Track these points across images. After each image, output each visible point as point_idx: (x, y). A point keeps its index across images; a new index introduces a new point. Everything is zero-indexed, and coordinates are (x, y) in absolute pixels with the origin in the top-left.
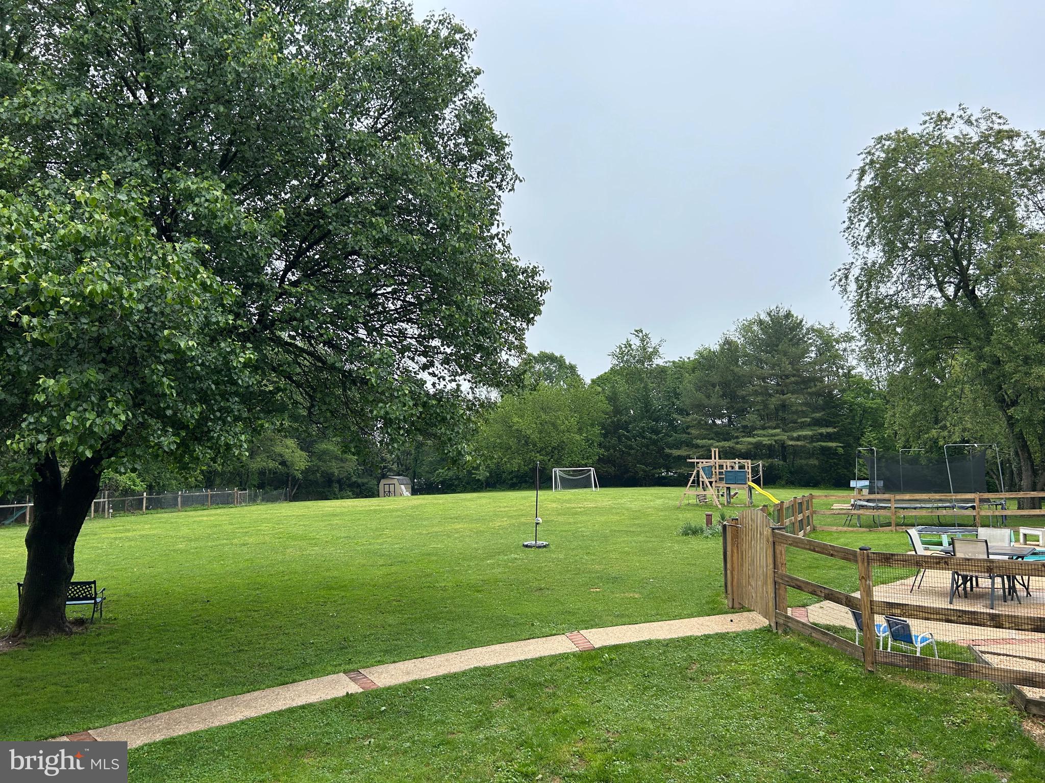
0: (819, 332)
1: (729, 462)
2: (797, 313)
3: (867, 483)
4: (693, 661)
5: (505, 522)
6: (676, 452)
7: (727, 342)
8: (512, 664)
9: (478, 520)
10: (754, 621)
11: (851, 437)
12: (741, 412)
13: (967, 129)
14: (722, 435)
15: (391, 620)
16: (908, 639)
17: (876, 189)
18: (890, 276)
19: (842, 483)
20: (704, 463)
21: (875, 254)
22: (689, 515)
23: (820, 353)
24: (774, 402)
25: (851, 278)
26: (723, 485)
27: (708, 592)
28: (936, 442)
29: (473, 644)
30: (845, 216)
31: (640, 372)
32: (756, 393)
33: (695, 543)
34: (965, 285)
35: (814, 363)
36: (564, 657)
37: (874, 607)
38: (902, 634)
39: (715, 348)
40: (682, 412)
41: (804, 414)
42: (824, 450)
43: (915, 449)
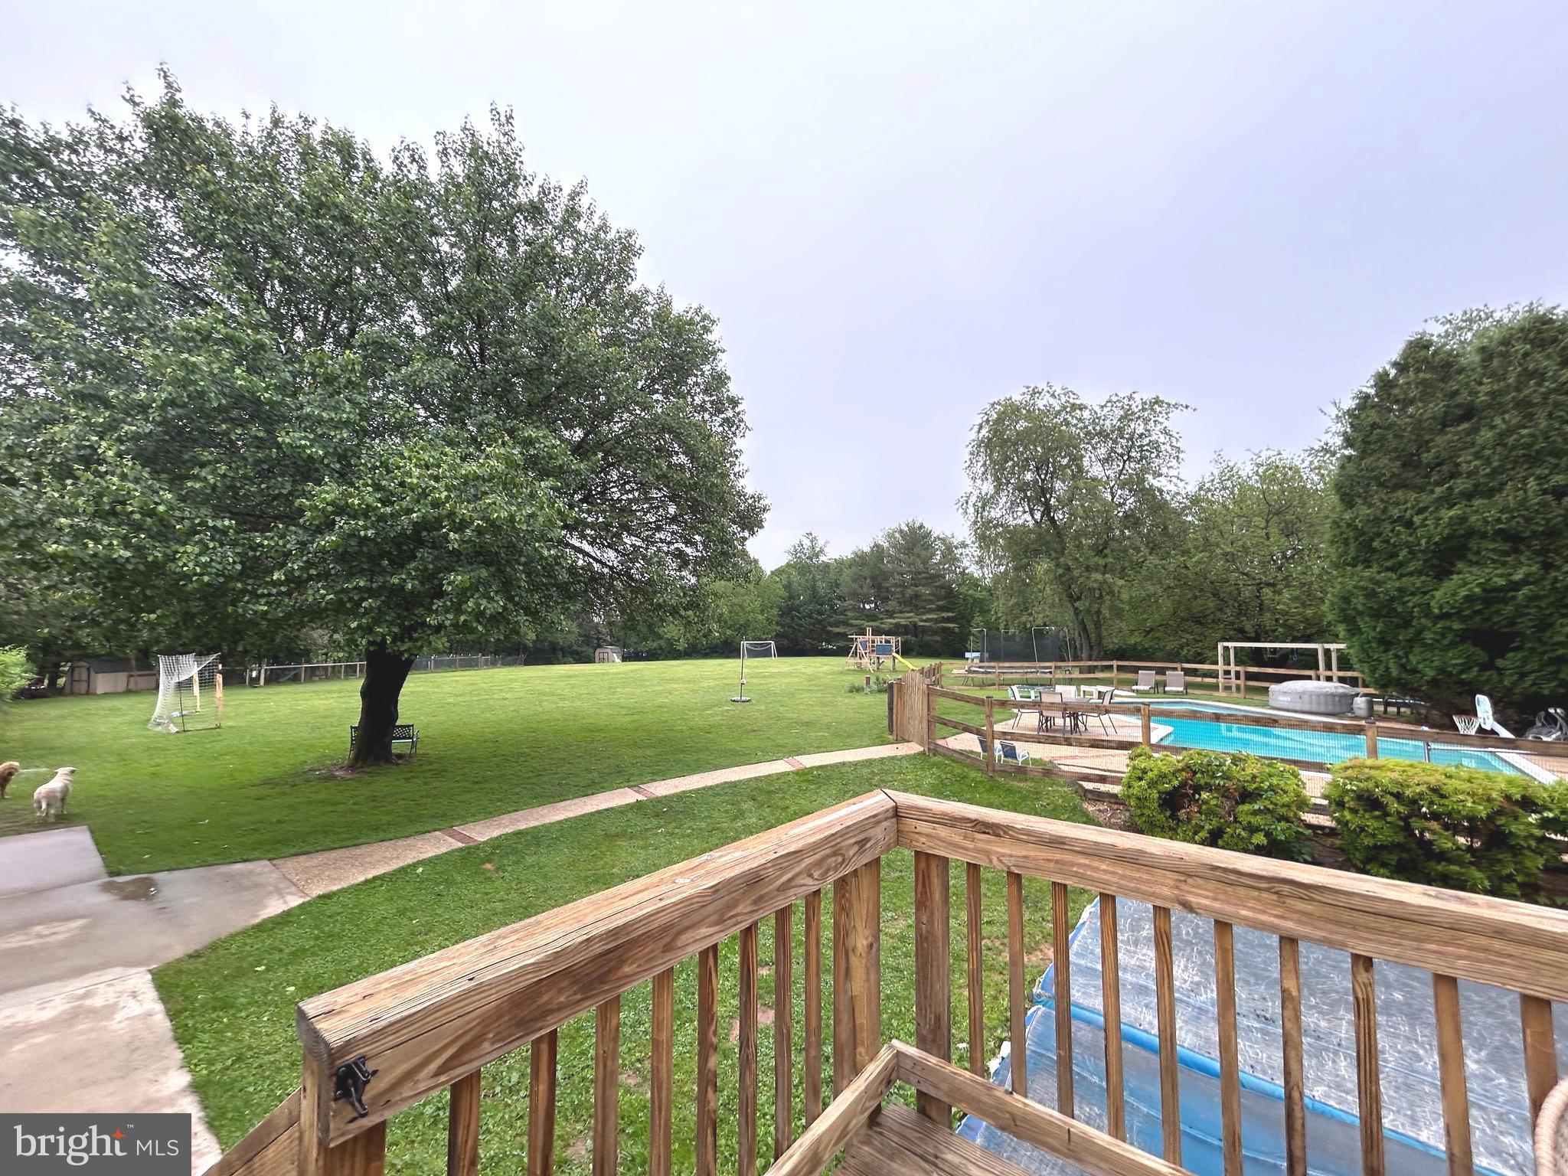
0: (943, 541)
1: (878, 638)
2: (928, 526)
3: (978, 654)
4: (875, 774)
5: (712, 683)
6: (836, 630)
7: (877, 546)
8: (750, 780)
9: (689, 682)
10: (913, 748)
11: (964, 619)
12: (885, 600)
13: (1052, 401)
14: (871, 617)
15: (648, 752)
16: (1014, 756)
17: (990, 440)
18: (997, 504)
19: (959, 654)
20: (861, 638)
21: (988, 487)
22: (850, 678)
23: (944, 556)
24: (910, 592)
25: (970, 503)
26: (874, 655)
27: (875, 731)
28: (1025, 624)
29: (717, 768)
30: (967, 457)
31: (809, 566)
32: (896, 585)
33: (859, 698)
34: (1047, 509)
35: (940, 563)
36: (787, 774)
37: (994, 735)
38: (1010, 753)
39: (867, 549)
40: (840, 598)
41: (931, 602)
42: (945, 629)
43: (1012, 630)
